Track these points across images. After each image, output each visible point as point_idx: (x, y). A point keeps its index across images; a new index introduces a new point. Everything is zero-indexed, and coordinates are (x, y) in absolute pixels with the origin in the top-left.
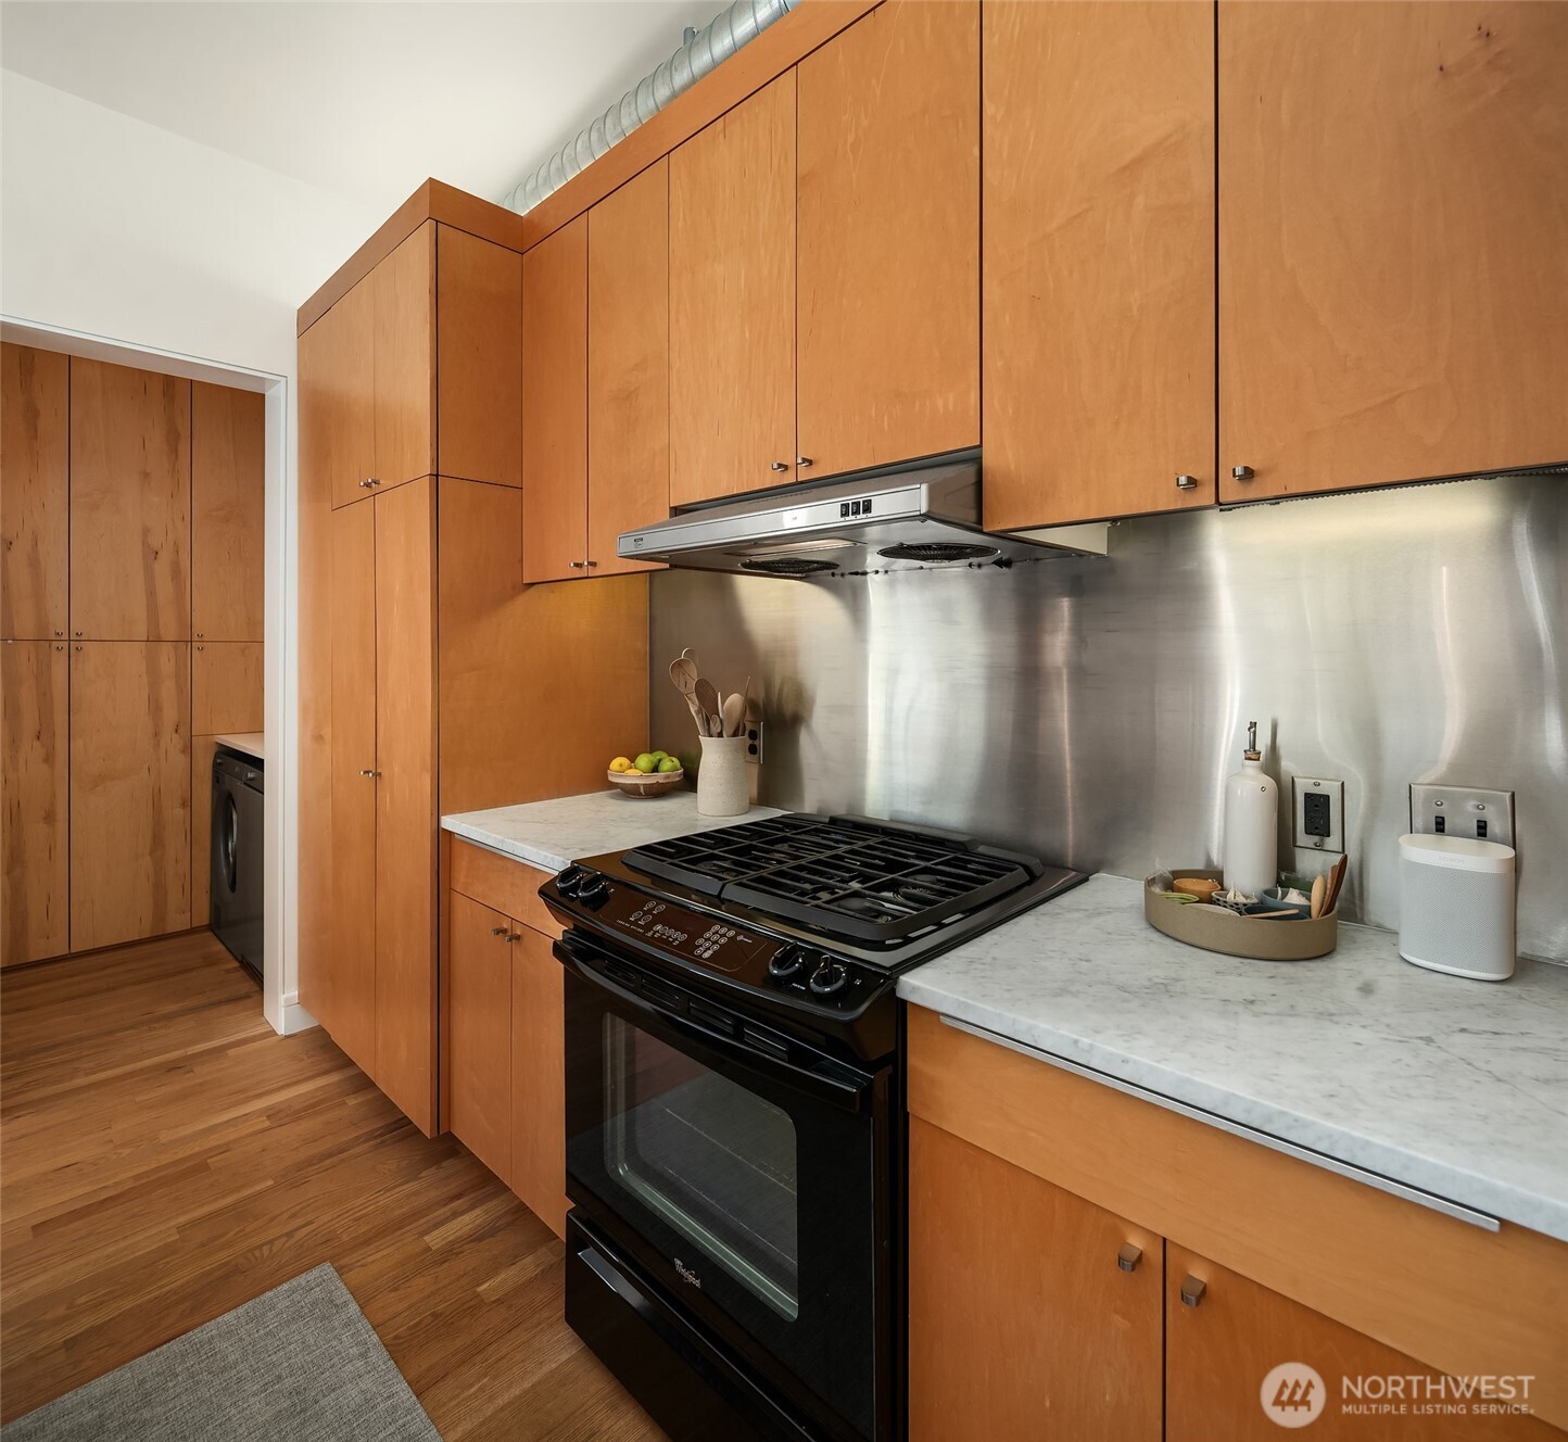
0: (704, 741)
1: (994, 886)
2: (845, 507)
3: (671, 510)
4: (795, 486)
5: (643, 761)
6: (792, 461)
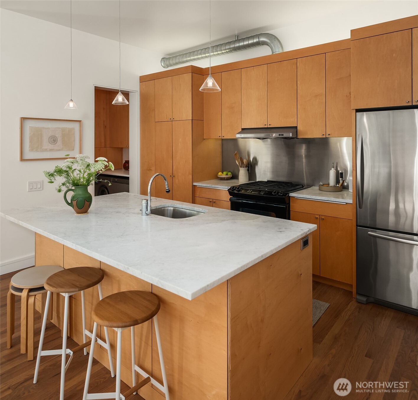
0: (240, 168)
1: (298, 187)
2: (279, 134)
3: (242, 129)
4: (268, 128)
5: (225, 173)
6: (266, 124)
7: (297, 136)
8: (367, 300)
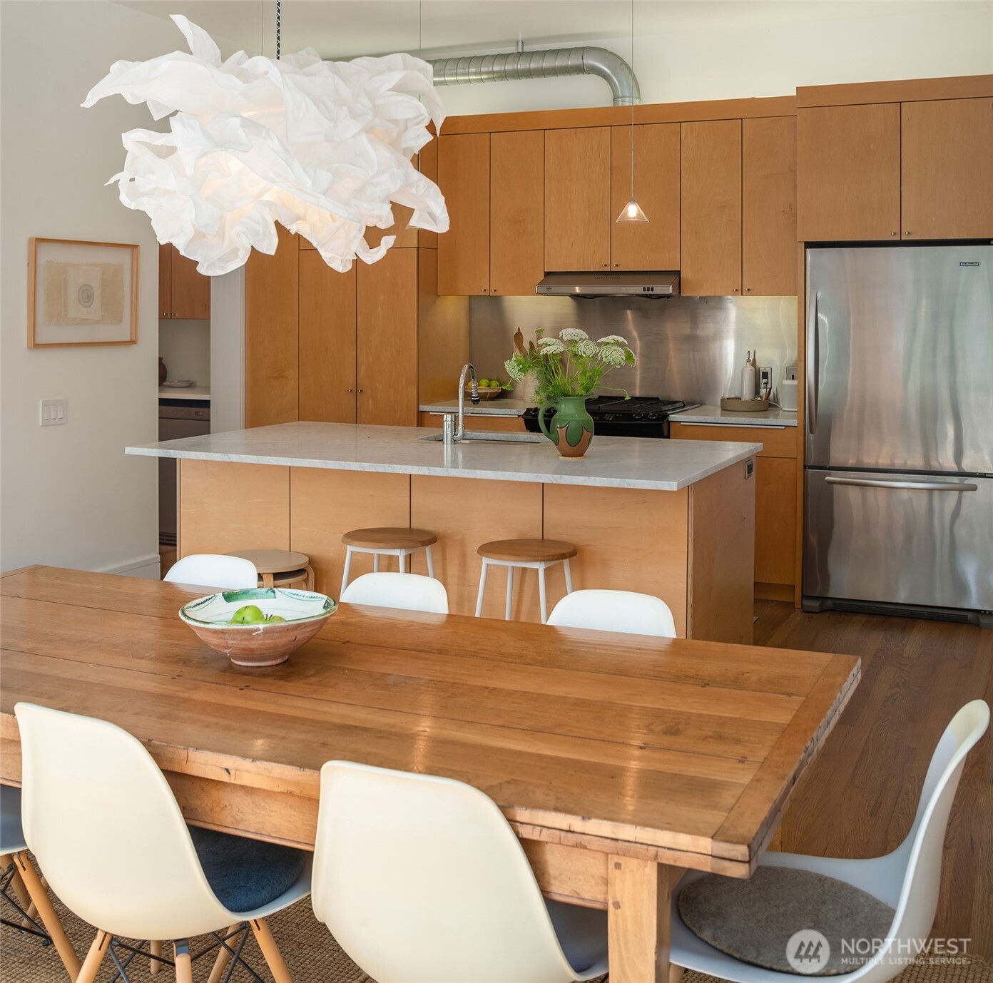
2: (644, 288)
3: (545, 272)
4: (611, 273)
5: (484, 382)
6: (608, 263)
7: (680, 292)
8: (820, 605)
